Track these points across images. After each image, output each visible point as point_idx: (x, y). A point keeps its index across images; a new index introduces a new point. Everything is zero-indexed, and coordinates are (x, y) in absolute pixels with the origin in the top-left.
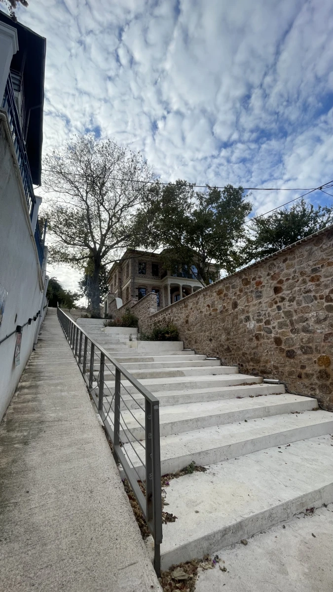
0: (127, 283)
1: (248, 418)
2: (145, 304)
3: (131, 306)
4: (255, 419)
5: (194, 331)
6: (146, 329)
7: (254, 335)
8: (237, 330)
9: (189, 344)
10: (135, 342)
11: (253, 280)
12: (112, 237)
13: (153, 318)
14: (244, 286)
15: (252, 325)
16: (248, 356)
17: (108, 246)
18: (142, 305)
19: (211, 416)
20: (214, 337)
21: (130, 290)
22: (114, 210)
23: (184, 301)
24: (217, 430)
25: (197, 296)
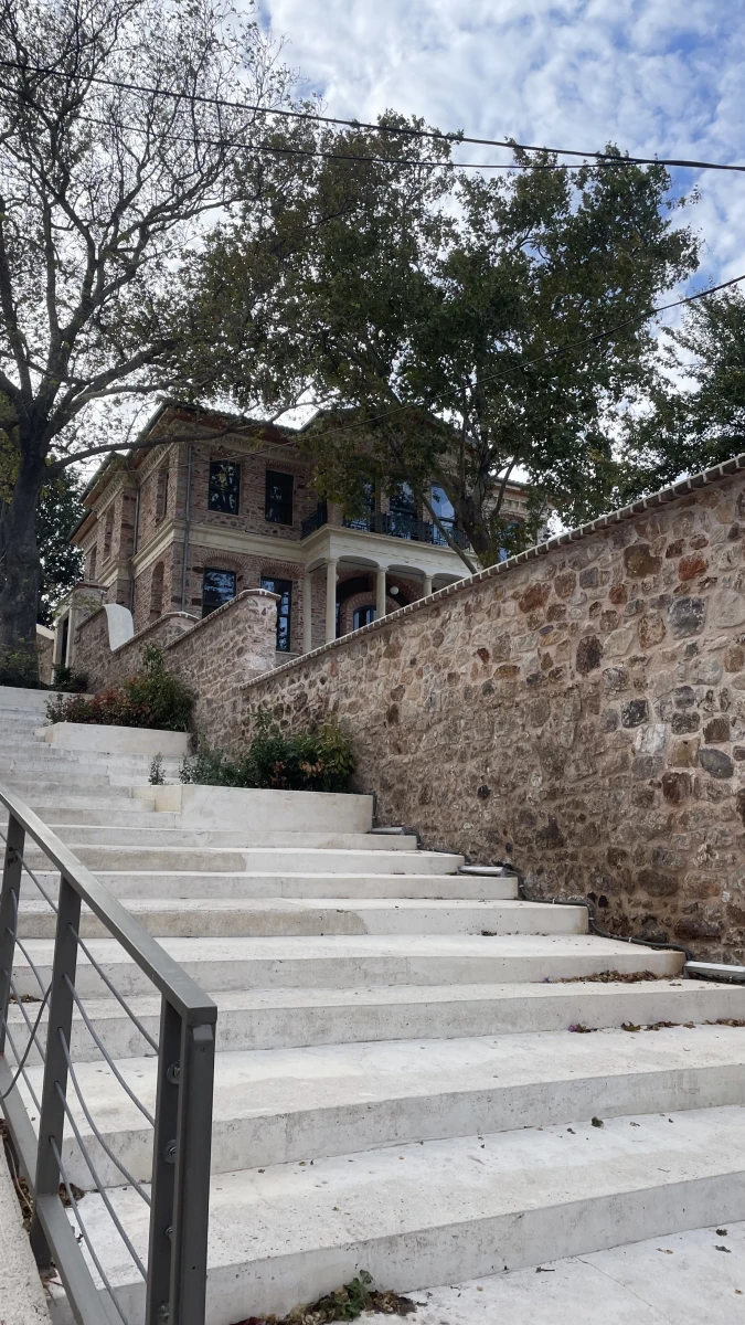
0: (158, 545)
1: (607, 1109)
2: (225, 636)
3: (170, 642)
4: (636, 1119)
5: (419, 754)
6: (226, 737)
7: (659, 779)
8: (592, 756)
9: (398, 807)
10: (174, 788)
11: (668, 556)
12: (98, 344)
13: (255, 694)
14: (633, 576)
15: (653, 738)
16: (630, 864)
17: (80, 384)
18: (213, 637)
19: (454, 1095)
20: (497, 782)
21: (167, 574)
22: (112, 229)
23: (385, 630)
24: (474, 1153)
25: (437, 611)
